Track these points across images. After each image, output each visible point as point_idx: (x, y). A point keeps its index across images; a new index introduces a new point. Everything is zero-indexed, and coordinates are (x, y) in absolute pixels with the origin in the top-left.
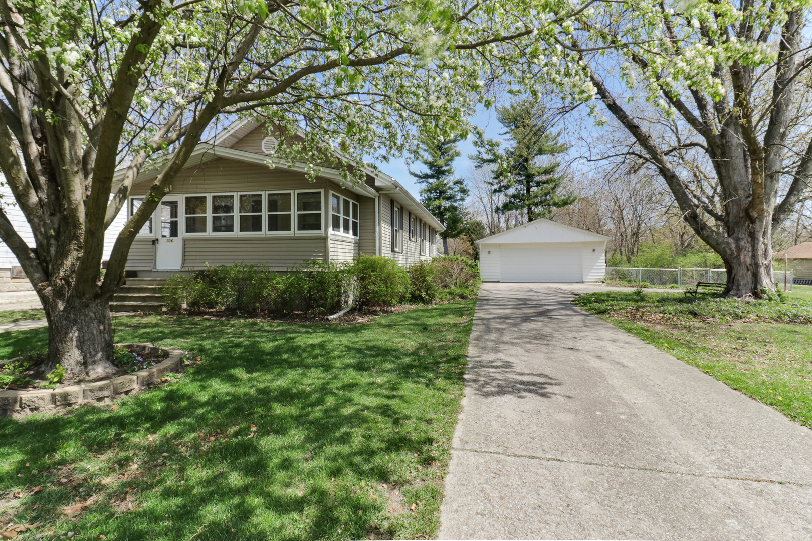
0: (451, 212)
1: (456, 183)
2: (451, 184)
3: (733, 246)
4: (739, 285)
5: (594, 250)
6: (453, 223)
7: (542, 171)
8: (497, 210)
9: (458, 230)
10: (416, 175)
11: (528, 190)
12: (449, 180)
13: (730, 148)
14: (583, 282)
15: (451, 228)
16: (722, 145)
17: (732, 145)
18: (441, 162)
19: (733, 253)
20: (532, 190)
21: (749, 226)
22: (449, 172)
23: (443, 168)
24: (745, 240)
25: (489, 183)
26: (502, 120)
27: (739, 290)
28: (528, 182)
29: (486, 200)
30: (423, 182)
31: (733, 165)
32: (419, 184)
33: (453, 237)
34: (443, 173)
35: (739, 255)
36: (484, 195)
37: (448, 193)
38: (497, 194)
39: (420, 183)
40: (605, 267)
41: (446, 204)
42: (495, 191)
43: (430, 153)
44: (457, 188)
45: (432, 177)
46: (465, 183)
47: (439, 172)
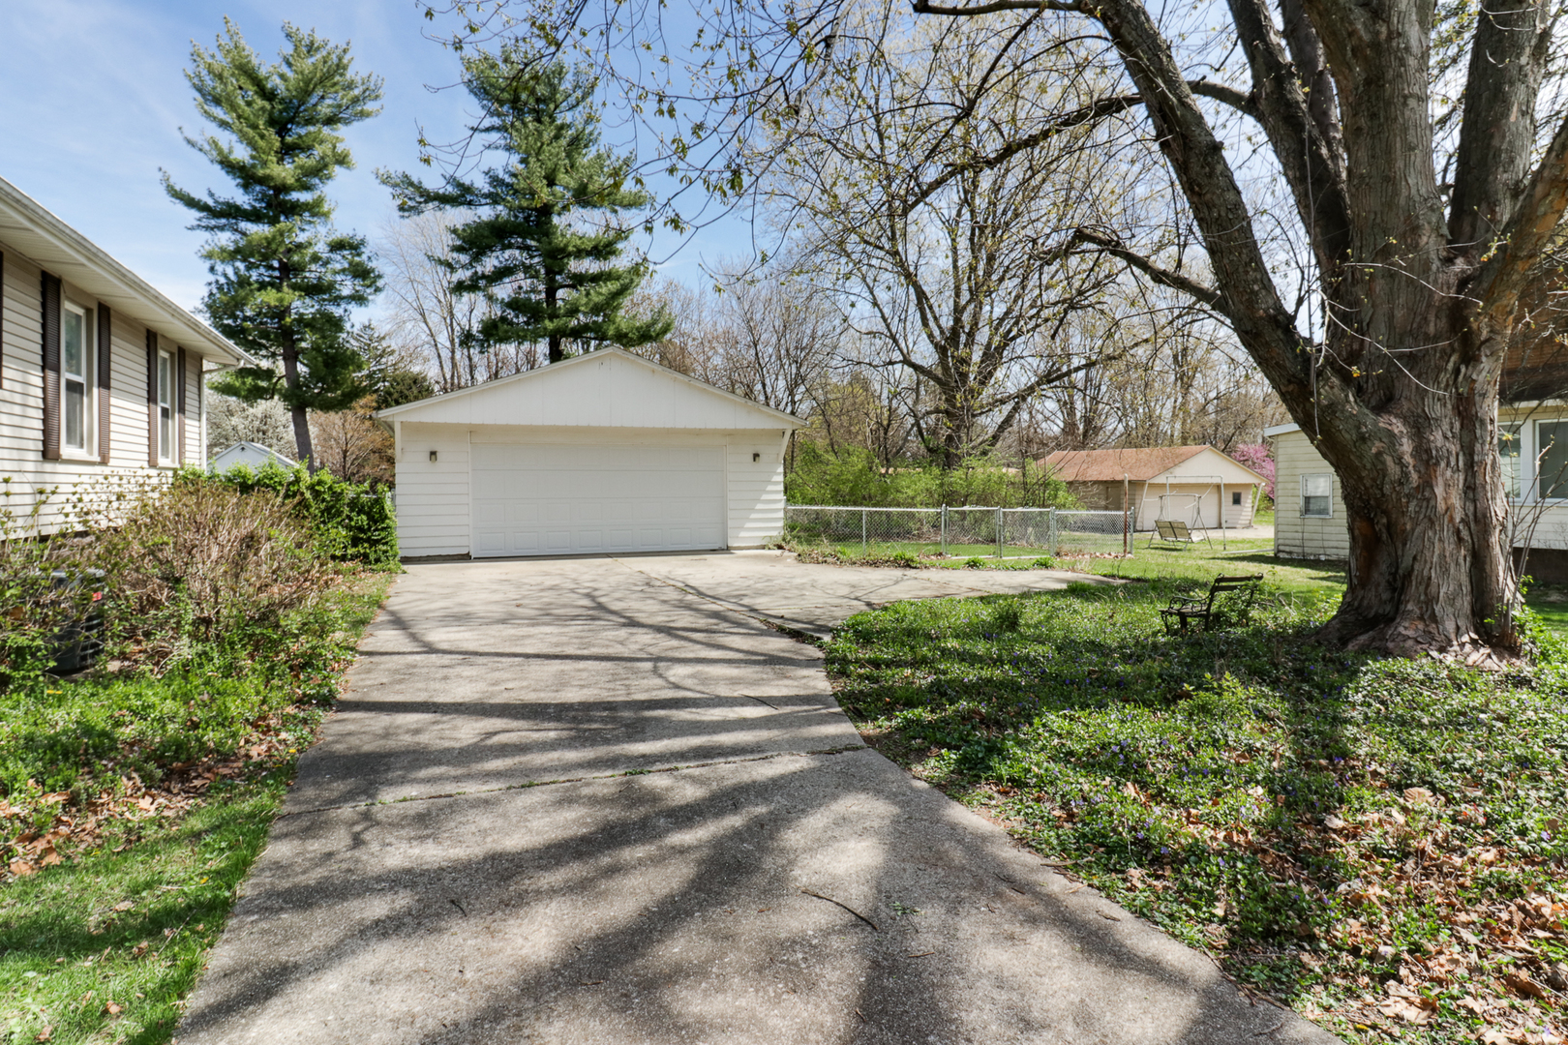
0: (321, 330)
1: (338, 246)
2: (321, 248)
3: (1407, 447)
4: (1431, 600)
5: (756, 456)
6: (326, 364)
7: (589, 246)
8: (467, 339)
9: (346, 387)
10: (191, 203)
11: (551, 293)
12: (314, 235)
13: (1402, 63)
14: (726, 550)
15: (321, 379)
16: (1376, 45)
17: (1407, 49)
18: (285, 171)
19: (1406, 475)
20: (560, 293)
21: (1457, 371)
22: (314, 209)
23: (295, 196)
24: (1446, 427)
25: (440, 262)
26: (483, 89)
27: (1434, 618)
28: (551, 272)
29: (434, 319)
30: (222, 228)
31: (1405, 130)
32: (207, 235)
33: (327, 406)
34: (294, 209)
35: (1427, 484)
36: (429, 304)
37: (314, 272)
38: (466, 297)
39: (207, 228)
40: (782, 505)
41: (303, 307)
42: (460, 288)
43: (244, 137)
44: (339, 261)
45: (254, 216)
46: (366, 252)
47: (277, 205)
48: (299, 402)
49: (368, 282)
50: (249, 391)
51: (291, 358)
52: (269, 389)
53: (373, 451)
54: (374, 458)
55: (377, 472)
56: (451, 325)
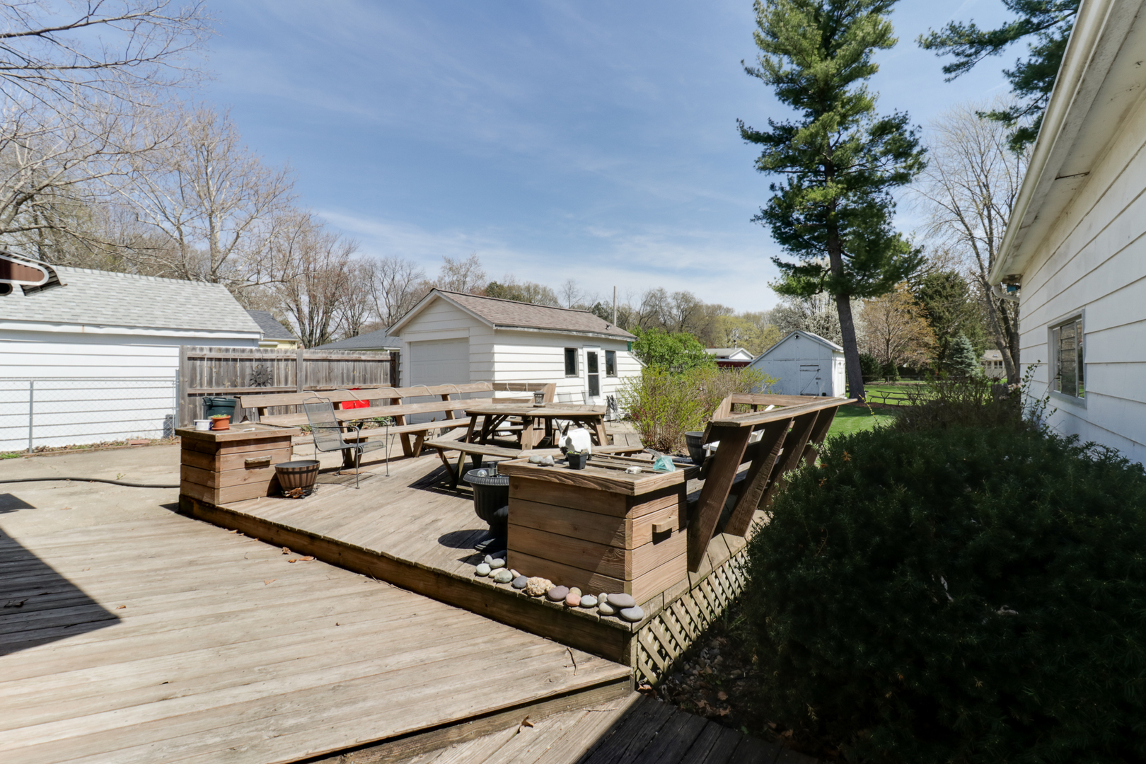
1: (879, 131)
2: (864, 138)
9: (888, 271)
15: (863, 267)
48: (843, 290)
49: (910, 161)
50: (803, 288)
51: (835, 251)
52: (819, 284)
53: (911, 339)
54: (913, 345)
55: (915, 356)
56: (989, 216)
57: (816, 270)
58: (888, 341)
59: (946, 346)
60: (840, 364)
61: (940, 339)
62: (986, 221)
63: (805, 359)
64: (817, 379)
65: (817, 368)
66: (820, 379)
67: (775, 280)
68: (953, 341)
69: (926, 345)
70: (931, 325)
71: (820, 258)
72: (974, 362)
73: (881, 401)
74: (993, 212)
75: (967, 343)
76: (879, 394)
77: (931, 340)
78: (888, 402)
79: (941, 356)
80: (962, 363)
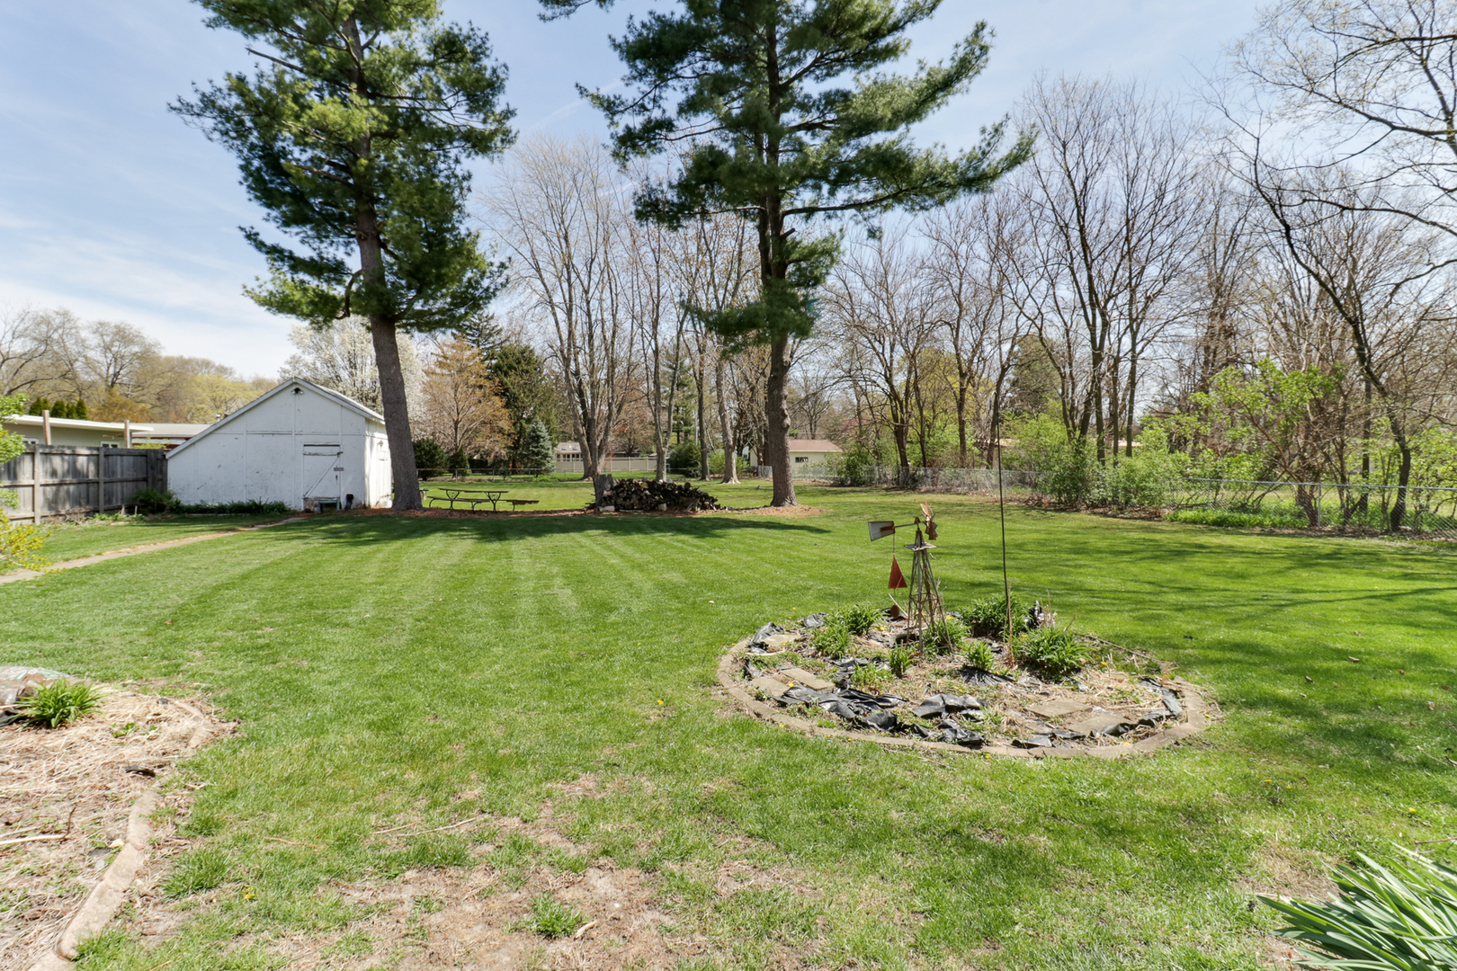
48: (383, 313)
50: (313, 303)
51: (371, 241)
52: (342, 300)
53: (484, 423)
54: (486, 430)
55: (487, 445)
56: (569, 280)
57: (335, 270)
58: (456, 423)
59: (521, 432)
60: (381, 443)
61: (514, 424)
62: (565, 286)
63: (314, 433)
64: (336, 469)
65: (336, 450)
66: (342, 469)
67: (257, 283)
68: (528, 428)
69: (501, 431)
70: (507, 406)
71: (342, 249)
72: (550, 452)
73: (446, 505)
74: (573, 275)
75: (544, 432)
76: (443, 494)
77: (505, 424)
78: (457, 506)
79: (516, 446)
80: (537, 454)
